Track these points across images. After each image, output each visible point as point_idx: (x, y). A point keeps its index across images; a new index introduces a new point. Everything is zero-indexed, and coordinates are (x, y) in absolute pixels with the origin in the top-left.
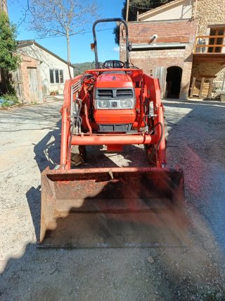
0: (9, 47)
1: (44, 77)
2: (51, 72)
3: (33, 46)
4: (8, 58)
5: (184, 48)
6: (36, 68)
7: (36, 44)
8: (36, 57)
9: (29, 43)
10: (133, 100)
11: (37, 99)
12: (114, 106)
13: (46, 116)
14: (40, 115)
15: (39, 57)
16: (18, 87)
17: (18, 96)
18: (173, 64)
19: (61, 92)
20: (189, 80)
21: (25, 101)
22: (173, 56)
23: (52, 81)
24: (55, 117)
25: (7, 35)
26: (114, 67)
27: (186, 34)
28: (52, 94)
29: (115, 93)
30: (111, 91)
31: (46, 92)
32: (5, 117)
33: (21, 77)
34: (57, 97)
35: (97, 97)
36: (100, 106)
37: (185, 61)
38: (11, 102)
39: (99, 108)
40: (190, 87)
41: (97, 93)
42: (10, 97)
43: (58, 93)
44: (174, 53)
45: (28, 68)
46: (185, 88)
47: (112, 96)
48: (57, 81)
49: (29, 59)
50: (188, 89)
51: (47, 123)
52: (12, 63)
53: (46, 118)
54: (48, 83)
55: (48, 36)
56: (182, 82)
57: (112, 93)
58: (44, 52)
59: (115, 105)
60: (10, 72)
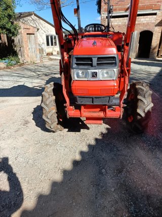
0: (10, 16)
1: (42, 42)
2: (47, 37)
3: (33, 16)
4: (9, 26)
5: (155, 14)
6: (34, 34)
7: (35, 15)
8: (35, 26)
9: (30, 14)
10: (116, 70)
11: (35, 59)
12: (93, 76)
13: (39, 75)
14: (34, 74)
15: (38, 25)
16: (20, 50)
17: (20, 57)
18: (146, 29)
19: (55, 53)
20: (158, 42)
21: (25, 61)
22: (146, 22)
23: (48, 44)
24: (46, 75)
25: (7, 6)
26: (95, 31)
27: (158, 2)
28: (48, 54)
29: (95, 61)
30: (91, 59)
31: (43, 54)
32: (7, 75)
33: (22, 42)
34: (51, 57)
35: (75, 66)
36: (78, 76)
37: (156, 26)
38: (14, 62)
39: (76, 78)
40: (159, 48)
41: (75, 61)
42: (13, 58)
43: (52, 54)
44: (147, 19)
45: (28, 34)
46: (155, 48)
47: (91, 65)
48: (52, 45)
49: (28, 27)
50: (157, 50)
51: (39, 81)
52: (13, 30)
53: (38, 76)
54: (45, 46)
55: (45, 8)
56: (152, 44)
57: (92, 61)
58: (41, 21)
59: (95, 75)
60: (13, 38)
